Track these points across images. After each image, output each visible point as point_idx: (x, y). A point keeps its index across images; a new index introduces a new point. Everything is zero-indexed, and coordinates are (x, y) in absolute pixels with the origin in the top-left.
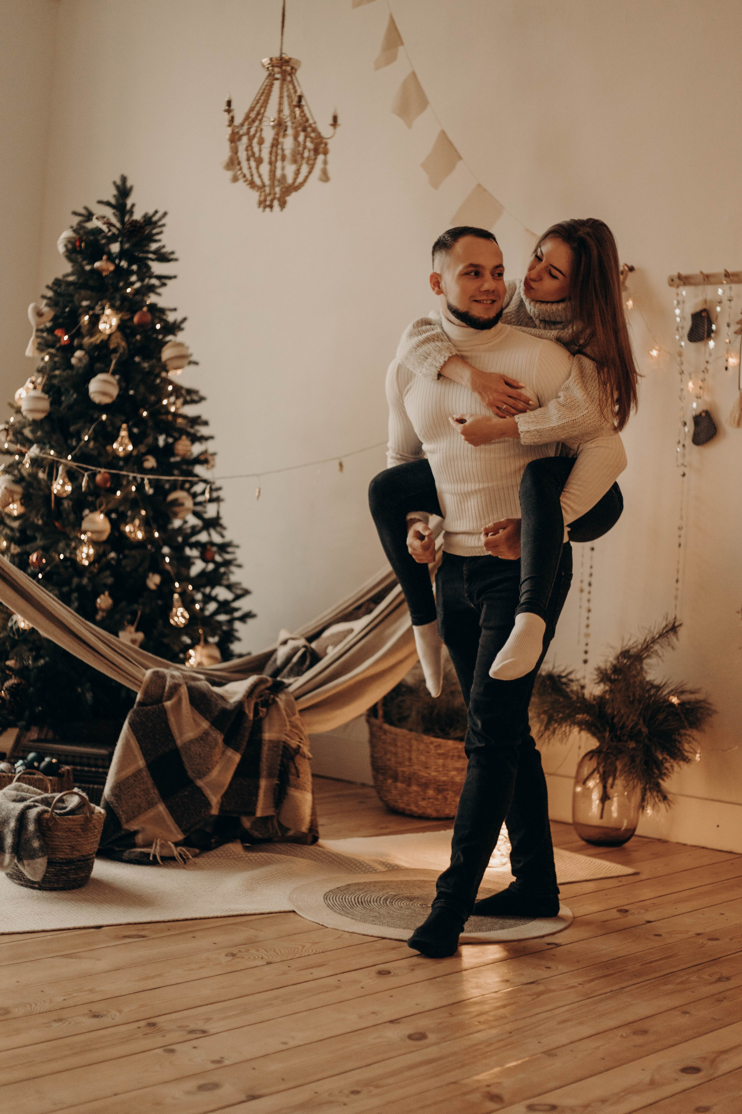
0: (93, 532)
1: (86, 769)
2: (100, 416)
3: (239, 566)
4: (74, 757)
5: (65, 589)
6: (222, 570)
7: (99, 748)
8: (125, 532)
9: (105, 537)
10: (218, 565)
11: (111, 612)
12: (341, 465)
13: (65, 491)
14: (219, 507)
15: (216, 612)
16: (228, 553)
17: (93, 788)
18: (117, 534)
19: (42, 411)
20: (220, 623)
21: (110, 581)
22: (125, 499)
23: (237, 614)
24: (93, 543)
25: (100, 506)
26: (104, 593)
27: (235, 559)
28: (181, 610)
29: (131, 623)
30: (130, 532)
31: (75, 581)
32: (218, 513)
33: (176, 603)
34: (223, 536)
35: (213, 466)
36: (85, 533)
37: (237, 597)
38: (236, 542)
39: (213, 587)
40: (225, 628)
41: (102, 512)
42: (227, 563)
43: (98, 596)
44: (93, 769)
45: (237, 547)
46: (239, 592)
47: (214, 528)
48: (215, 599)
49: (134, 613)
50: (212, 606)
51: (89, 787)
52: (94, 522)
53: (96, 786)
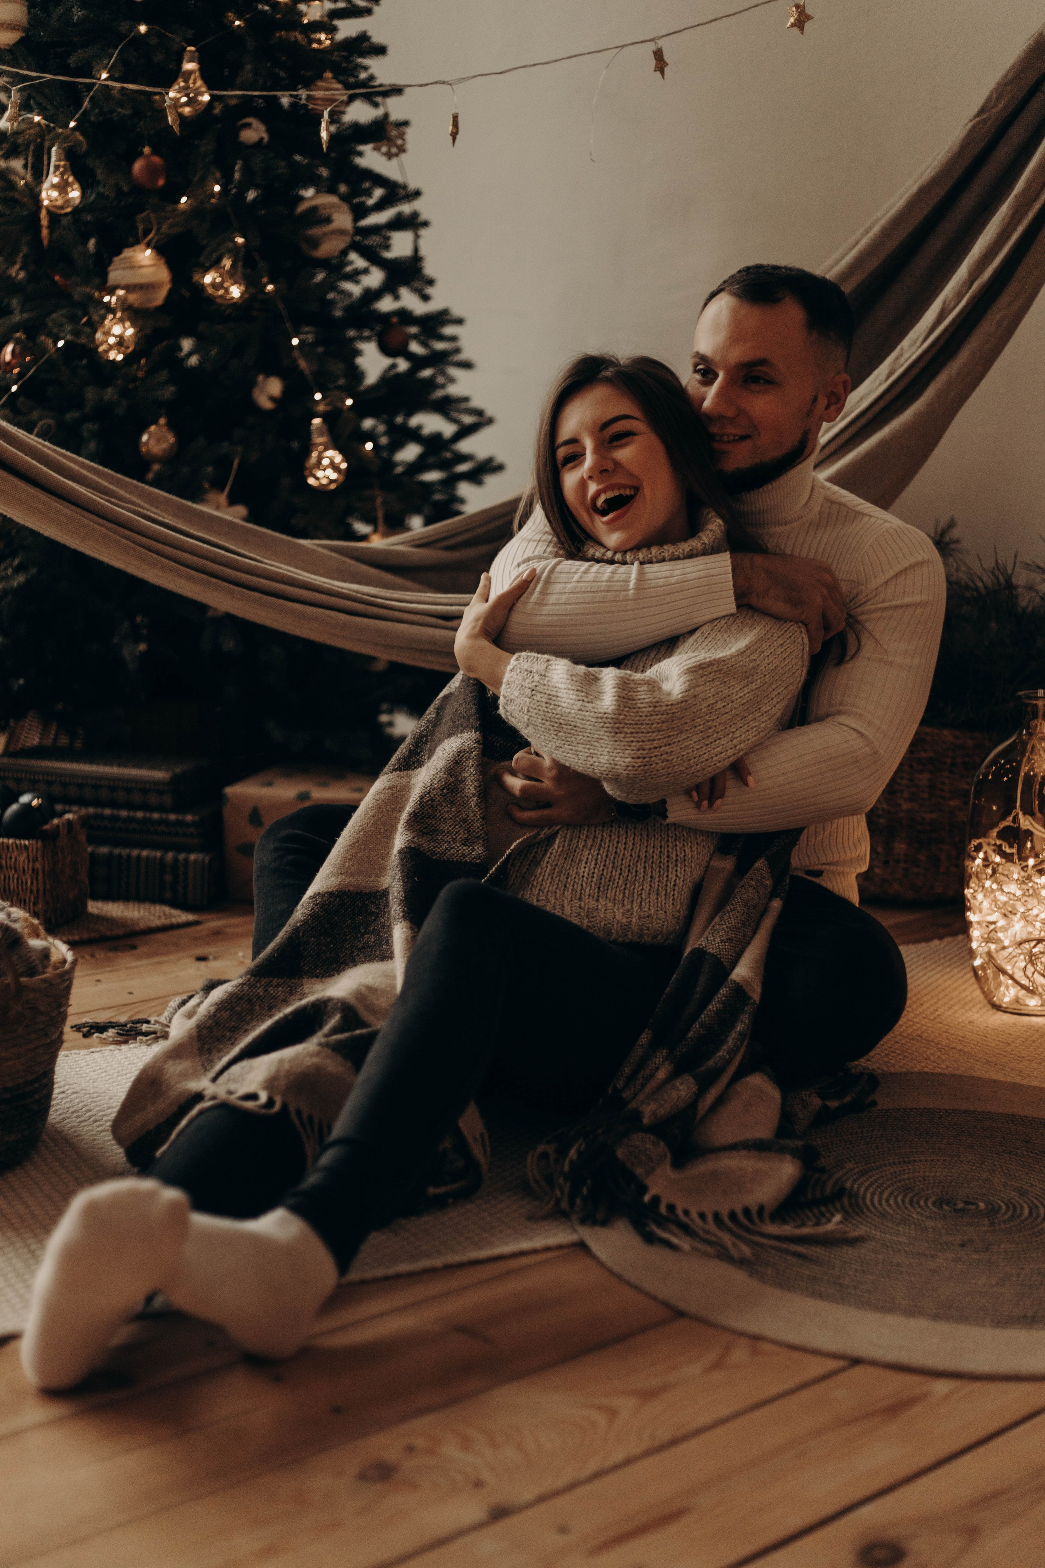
0: (129, 288)
1: (124, 813)
2: (134, 27)
3: (467, 365)
4: (97, 787)
5: (71, 416)
6: (427, 373)
7: (153, 768)
8: (202, 287)
9: (159, 297)
10: (418, 362)
11: (173, 459)
12: (658, 55)
13: (68, 201)
14: (417, 237)
15: (420, 465)
16: (442, 338)
17: (139, 857)
18: (186, 293)
19: (11, 27)
20: (428, 487)
21: (168, 392)
22: (196, 212)
23: (463, 468)
24: (132, 313)
25: (147, 232)
26: (155, 422)
27: (457, 351)
28: (333, 455)
29: (219, 486)
30: (214, 285)
31: (90, 394)
32: (416, 250)
33: (319, 439)
34: (426, 298)
35: (402, 150)
36: (111, 291)
37: (465, 432)
38: (457, 311)
39: (410, 413)
40: (438, 497)
41: (148, 246)
42: (439, 360)
43: (143, 429)
44: (140, 814)
45: (459, 321)
46: (468, 420)
47: (407, 283)
48: (415, 435)
49: (224, 463)
50: (410, 453)
51: (129, 856)
52: (132, 266)
53: (145, 853)
